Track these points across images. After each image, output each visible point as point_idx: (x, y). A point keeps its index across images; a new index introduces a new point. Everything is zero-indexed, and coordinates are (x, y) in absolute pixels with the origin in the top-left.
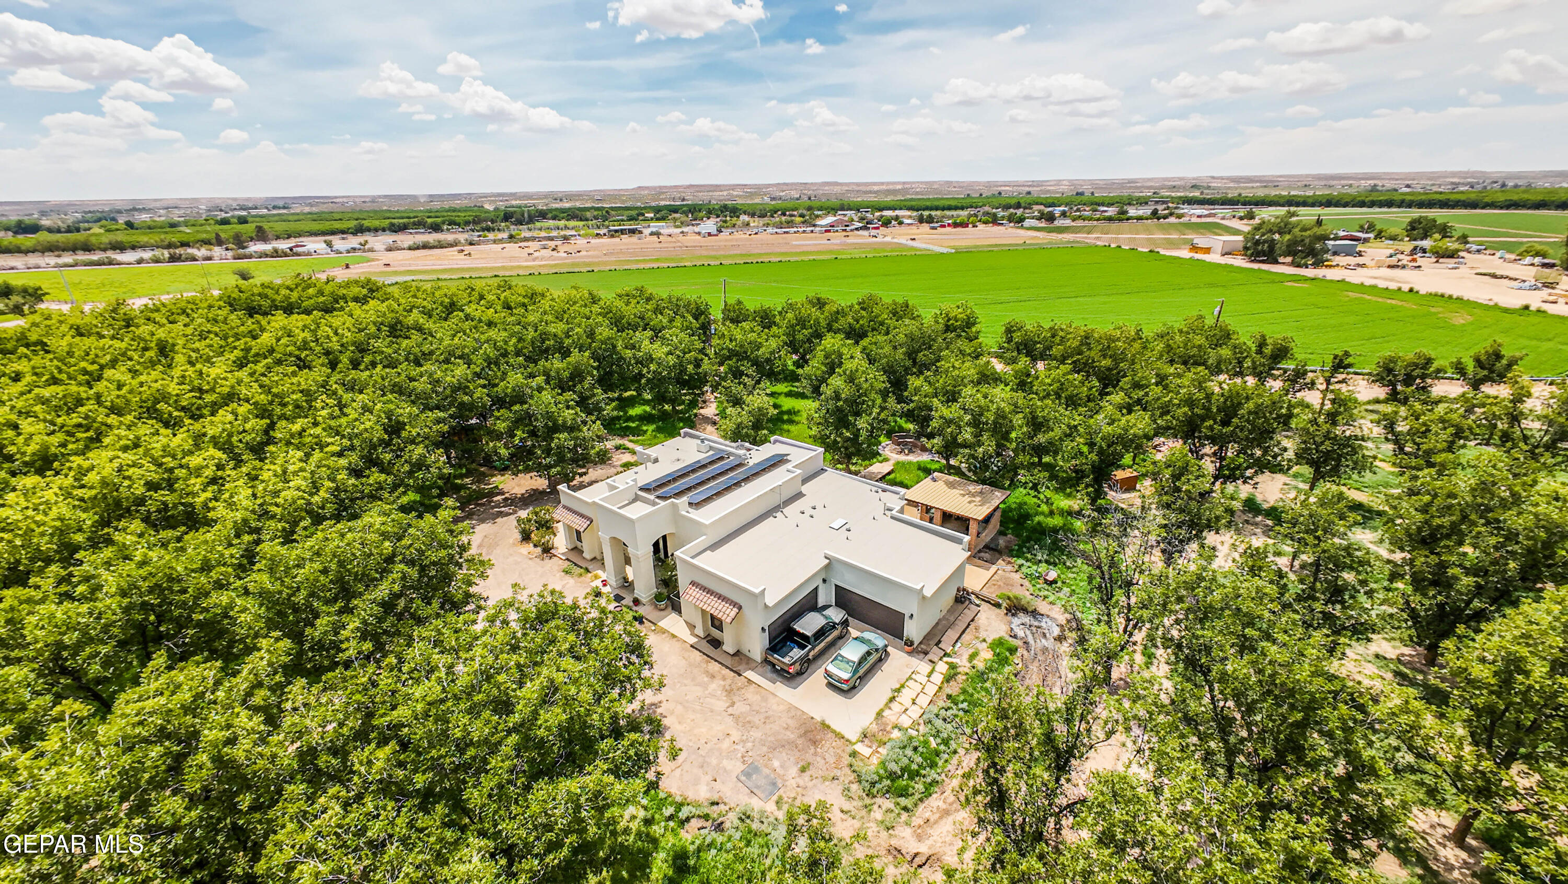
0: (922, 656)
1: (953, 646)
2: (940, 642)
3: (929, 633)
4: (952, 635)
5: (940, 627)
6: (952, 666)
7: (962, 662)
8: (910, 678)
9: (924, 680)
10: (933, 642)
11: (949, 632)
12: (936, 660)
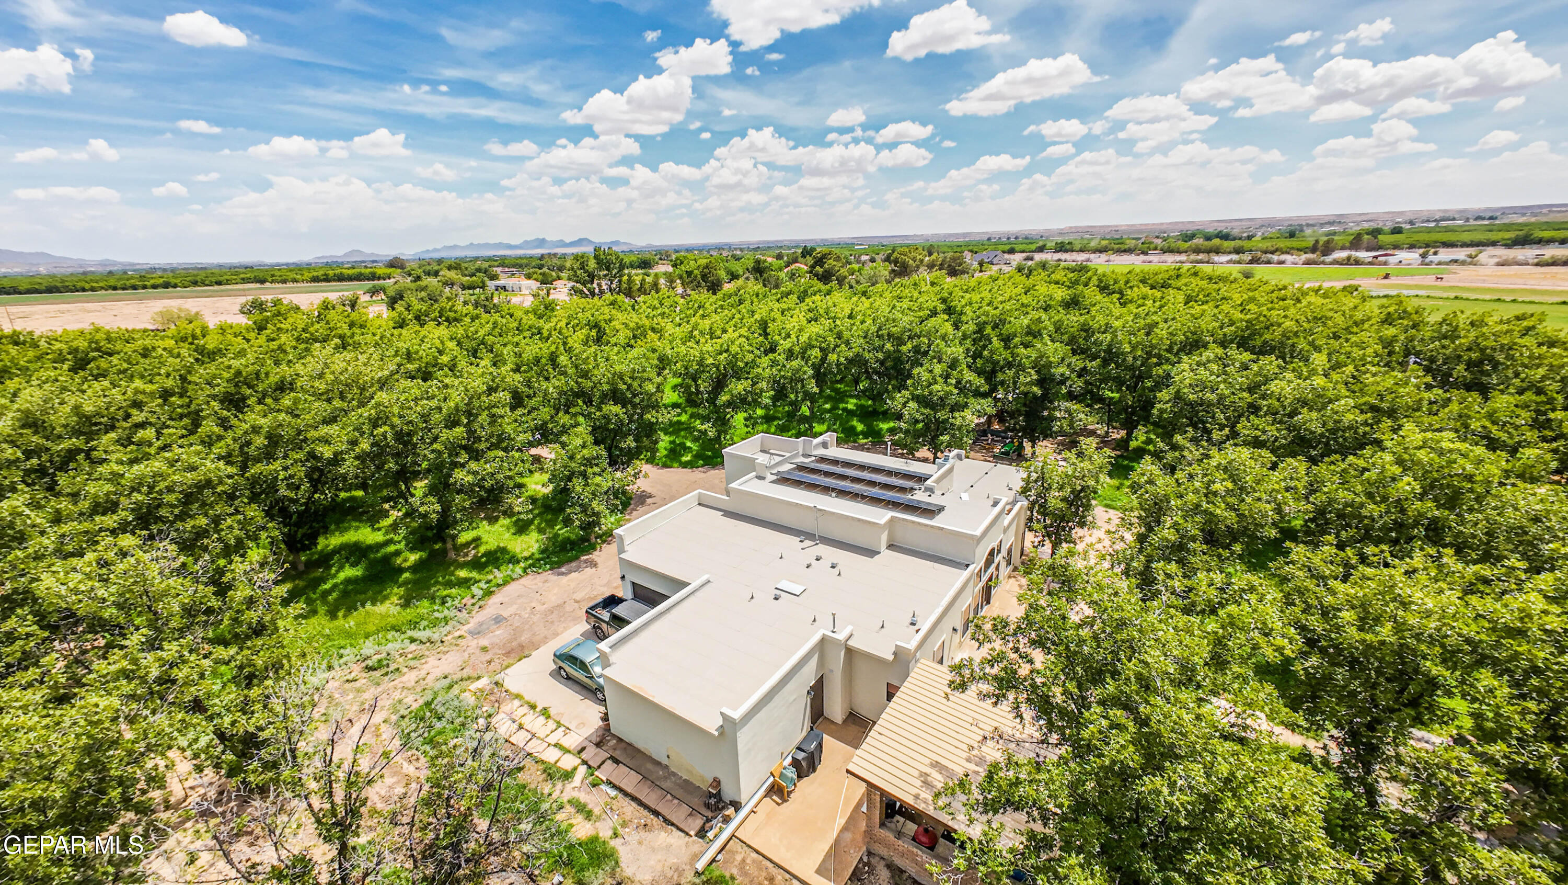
0: (595, 739)
1: (609, 783)
2: (617, 762)
3: (638, 751)
4: (629, 780)
5: (649, 766)
6: (567, 776)
7: (575, 789)
8: (559, 725)
9: (553, 739)
10: (617, 754)
11: (635, 777)
12: (584, 755)
